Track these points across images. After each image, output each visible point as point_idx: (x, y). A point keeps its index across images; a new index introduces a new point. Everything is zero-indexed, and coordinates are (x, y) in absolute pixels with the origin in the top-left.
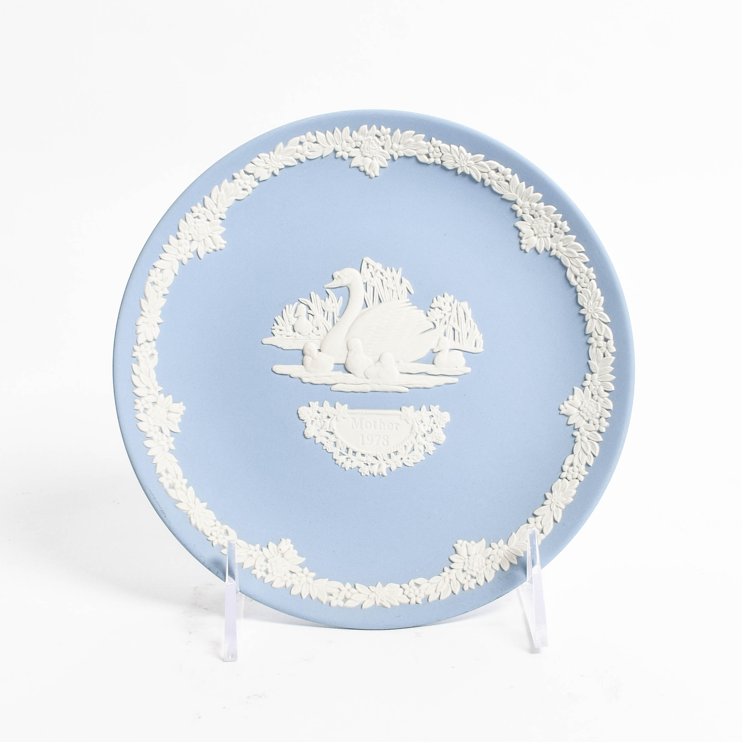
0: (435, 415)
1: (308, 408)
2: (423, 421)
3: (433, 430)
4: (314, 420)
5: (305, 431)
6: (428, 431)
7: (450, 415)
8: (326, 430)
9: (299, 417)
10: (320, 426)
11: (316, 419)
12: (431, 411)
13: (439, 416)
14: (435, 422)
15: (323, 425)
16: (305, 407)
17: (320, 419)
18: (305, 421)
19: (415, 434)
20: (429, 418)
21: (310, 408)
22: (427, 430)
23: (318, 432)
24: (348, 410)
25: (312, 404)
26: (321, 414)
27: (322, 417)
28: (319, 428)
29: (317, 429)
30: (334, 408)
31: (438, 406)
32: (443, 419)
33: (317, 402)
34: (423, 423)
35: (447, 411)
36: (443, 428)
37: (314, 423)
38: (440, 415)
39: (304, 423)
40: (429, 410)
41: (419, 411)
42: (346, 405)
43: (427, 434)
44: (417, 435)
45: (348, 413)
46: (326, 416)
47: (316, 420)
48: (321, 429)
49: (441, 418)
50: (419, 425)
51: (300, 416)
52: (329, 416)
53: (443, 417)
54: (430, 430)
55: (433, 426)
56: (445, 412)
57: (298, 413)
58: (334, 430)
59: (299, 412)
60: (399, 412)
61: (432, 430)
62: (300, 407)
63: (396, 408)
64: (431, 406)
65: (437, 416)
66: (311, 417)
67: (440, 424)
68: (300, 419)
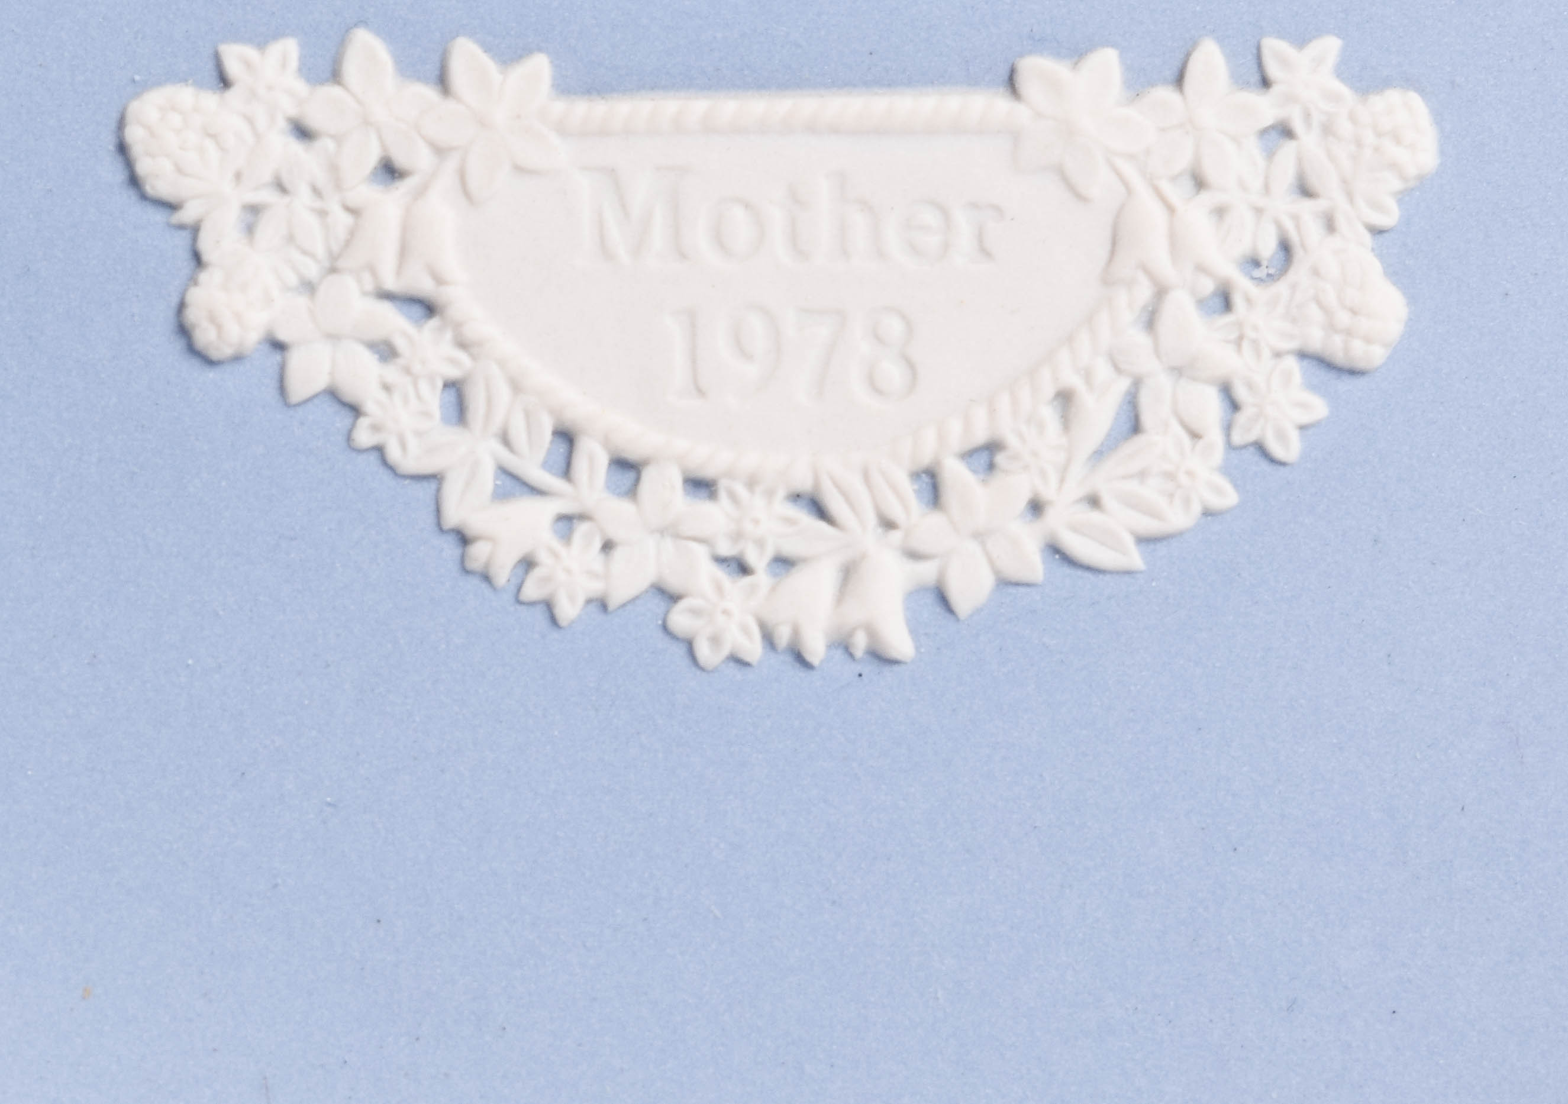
0: (1307, 116)
1: (210, 100)
2: (1210, 173)
3: (1298, 253)
4: (267, 196)
5: (197, 297)
6: (1256, 263)
7: (1438, 117)
8: (369, 286)
9: (134, 181)
10: (320, 251)
11: (281, 187)
12: (1275, 89)
13: (1345, 127)
14: (1314, 182)
15: (348, 243)
16: (185, 95)
17: (316, 191)
18: (187, 215)
19: (1144, 292)
20: (1253, 146)
21: (231, 94)
22: (1243, 248)
23: (302, 301)
24: (559, 107)
25: (248, 65)
26: (325, 144)
27: (333, 169)
28: (312, 270)
29: (293, 280)
30: (429, 93)
31: (1330, 46)
32: (1377, 149)
33: (289, 48)
34: (1205, 196)
35: (1409, 82)
36: (1377, 232)
37: (269, 230)
38: (1352, 118)
39: (181, 227)
40: (1255, 78)
41: (1165, 94)
42: (540, 65)
43: (1243, 284)
44: (1161, 292)
45: (562, 129)
46: (372, 158)
47: (286, 199)
48: (333, 270)
49: (1359, 143)
50: (1171, 209)
51: (143, 167)
52: (401, 160)
53: (1379, 135)
54: (1268, 248)
55: (1296, 218)
56: (1394, 97)
57: (122, 148)
58: (439, 280)
59: (134, 134)
60: (1001, 104)
61: (1286, 247)
62: (139, 88)
63: (972, 81)
64: (1274, 47)
65: (1328, 130)
66: (238, 176)
67: (1350, 197)
68: (144, 197)
